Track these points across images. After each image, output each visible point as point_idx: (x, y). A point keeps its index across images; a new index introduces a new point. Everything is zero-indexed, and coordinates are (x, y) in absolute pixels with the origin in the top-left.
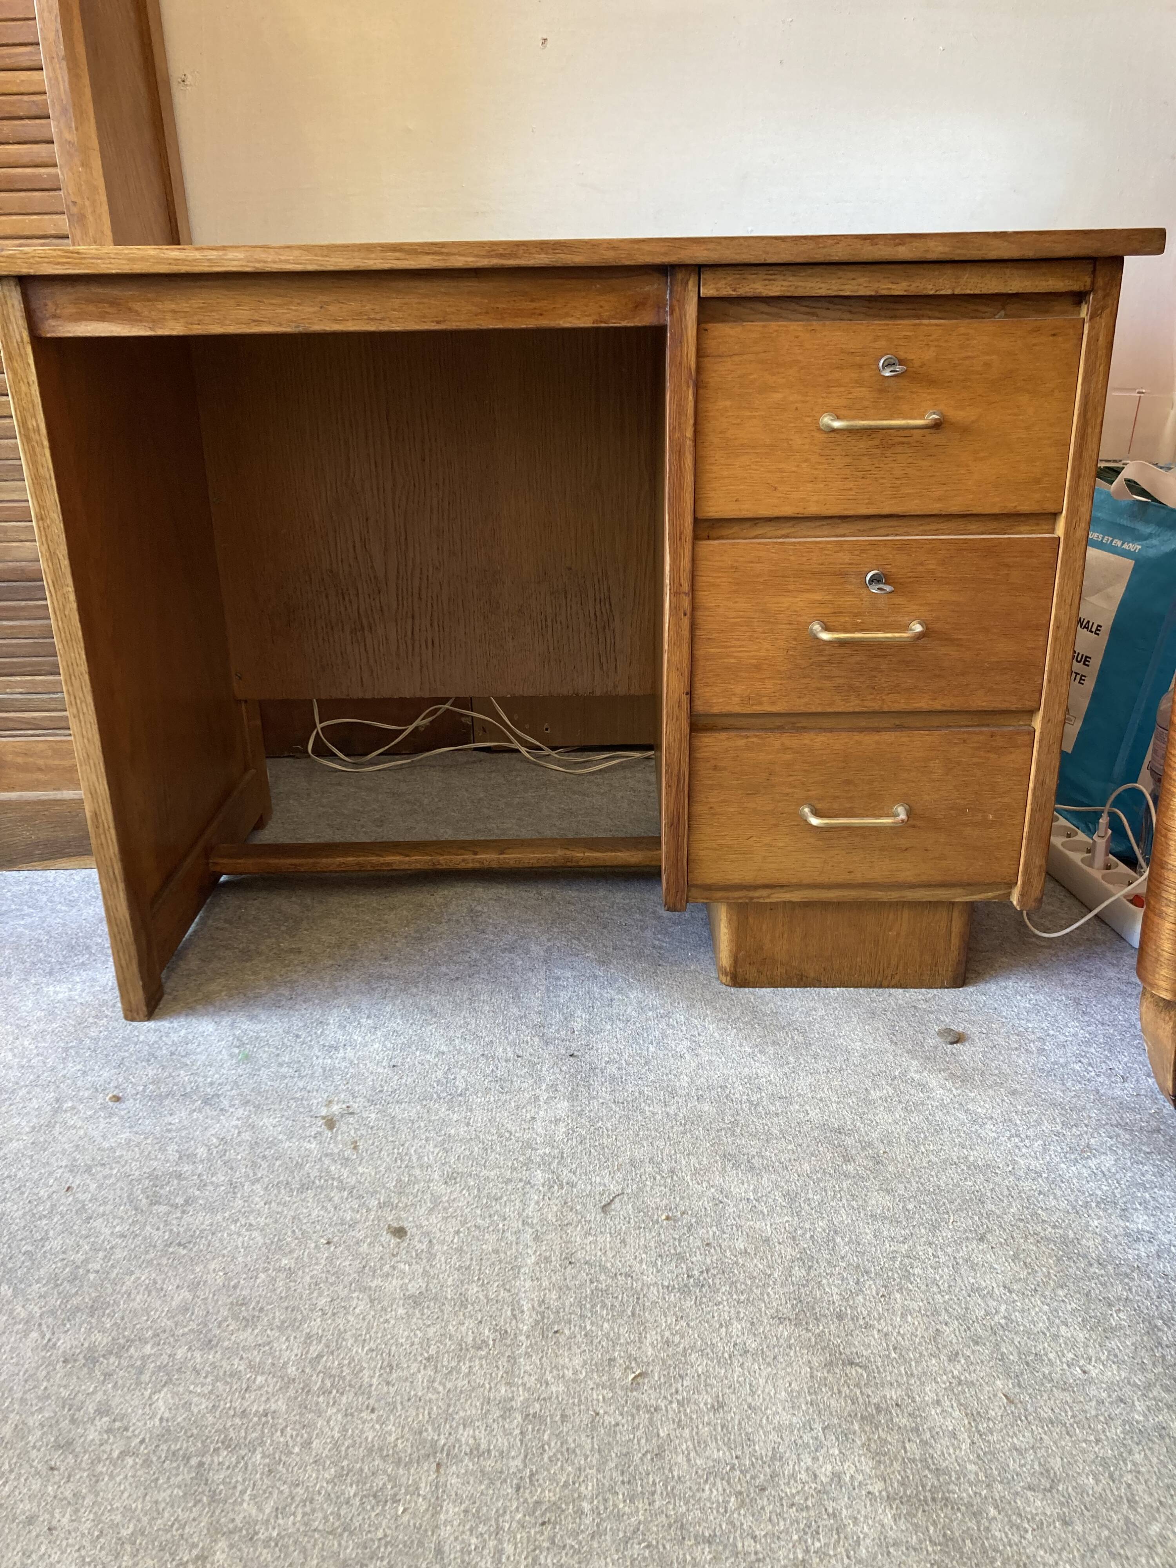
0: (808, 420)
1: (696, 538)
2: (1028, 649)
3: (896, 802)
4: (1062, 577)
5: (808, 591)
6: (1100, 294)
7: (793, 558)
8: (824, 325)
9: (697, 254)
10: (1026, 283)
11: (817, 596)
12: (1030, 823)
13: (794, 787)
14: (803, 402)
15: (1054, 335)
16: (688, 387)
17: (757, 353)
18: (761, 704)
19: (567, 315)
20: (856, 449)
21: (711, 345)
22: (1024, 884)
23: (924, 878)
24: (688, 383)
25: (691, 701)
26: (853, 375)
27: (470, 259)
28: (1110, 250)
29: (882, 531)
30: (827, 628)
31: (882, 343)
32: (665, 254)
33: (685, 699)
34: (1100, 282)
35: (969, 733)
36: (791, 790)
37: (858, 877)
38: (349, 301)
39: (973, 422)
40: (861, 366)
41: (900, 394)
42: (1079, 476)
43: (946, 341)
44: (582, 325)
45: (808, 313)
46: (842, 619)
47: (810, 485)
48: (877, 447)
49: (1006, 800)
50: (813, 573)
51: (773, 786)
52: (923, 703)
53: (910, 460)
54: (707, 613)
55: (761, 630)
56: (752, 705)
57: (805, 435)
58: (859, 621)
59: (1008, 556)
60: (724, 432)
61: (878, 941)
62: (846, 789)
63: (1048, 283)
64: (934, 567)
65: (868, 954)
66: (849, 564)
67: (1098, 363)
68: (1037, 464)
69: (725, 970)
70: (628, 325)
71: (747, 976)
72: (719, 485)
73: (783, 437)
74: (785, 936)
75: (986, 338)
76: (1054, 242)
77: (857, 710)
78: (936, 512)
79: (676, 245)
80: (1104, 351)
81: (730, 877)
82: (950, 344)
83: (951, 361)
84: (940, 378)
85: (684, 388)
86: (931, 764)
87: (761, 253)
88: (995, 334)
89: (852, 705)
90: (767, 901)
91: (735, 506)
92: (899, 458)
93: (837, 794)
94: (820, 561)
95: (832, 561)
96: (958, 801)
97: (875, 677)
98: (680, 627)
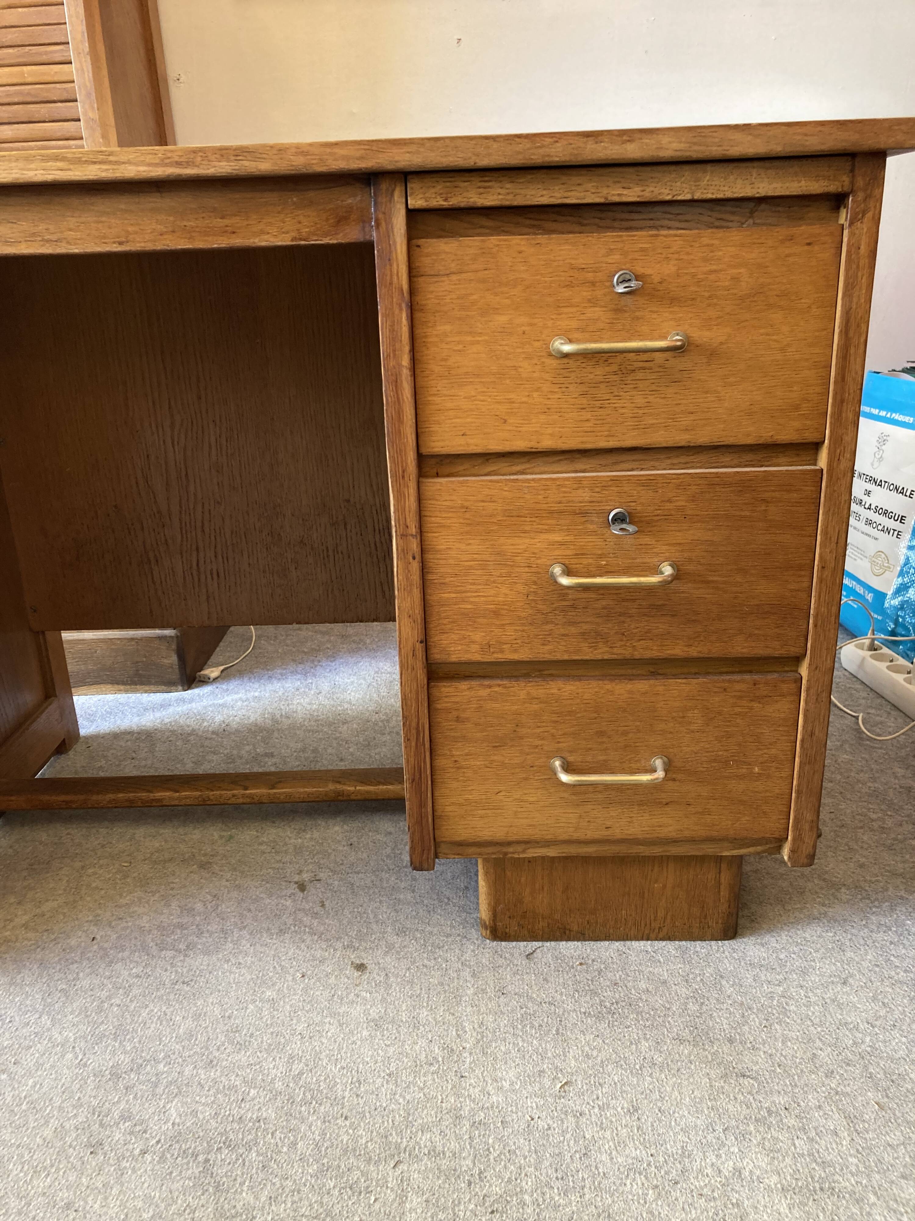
0: (537, 344)
1: (421, 474)
2: (791, 591)
3: (654, 754)
4: (826, 513)
5: (548, 531)
6: (861, 196)
7: (528, 496)
8: (550, 239)
9: (397, 158)
10: (775, 185)
11: (557, 537)
12: (799, 777)
13: (543, 739)
14: (531, 325)
15: (809, 244)
16: (401, 310)
17: (477, 271)
18: (502, 651)
19: (262, 232)
20: (591, 376)
21: (425, 262)
22: (794, 840)
23: (687, 834)
24: (400, 306)
25: (427, 650)
26: (585, 294)
27: (141, 169)
28: (871, 142)
29: (627, 466)
30: (568, 572)
31: (616, 257)
32: (361, 158)
33: (419, 647)
34: (860, 182)
35: (729, 681)
36: (540, 742)
37: (617, 833)
38: (19, 220)
39: (721, 343)
40: (593, 284)
41: (637, 314)
42: (842, 401)
43: (688, 254)
44: (280, 243)
46: (585, 562)
47: (543, 417)
48: (615, 373)
49: (773, 751)
50: (551, 512)
51: (521, 738)
52: (678, 650)
53: (654, 387)
54: (439, 556)
55: (498, 574)
56: (493, 653)
57: (535, 361)
58: (604, 563)
59: (765, 491)
60: (446, 360)
61: (644, 893)
62: (599, 740)
63: (800, 184)
64: (683, 503)
65: (633, 907)
66: (591, 502)
67: (860, 274)
68: (795, 388)
69: (485, 923)
70: (331, 242)
71: (507, 930)
72: (443, 418)
73: (509, 363)
74: (545, 889)
75: (733, 249)
76: (806, 135)
77: (606, 657)
78: (682, 444)
79: (374, 148)
80: (867, 261)
81: (480, 834)
82: (692, 257)
83: (694, 275)
84: (683, 295)
85: (397, 311)
86: (690, 714)
87: (470, 155)
88: (742, 245)
89: (601, 653)
90: (521, 856)
91: (462, 441)
92: (641, 385)
93: (589, 746)
94: (558, 499)
95: (571, 499)
96: (721, 753)
97: (624, 622)
98: (409, 571)
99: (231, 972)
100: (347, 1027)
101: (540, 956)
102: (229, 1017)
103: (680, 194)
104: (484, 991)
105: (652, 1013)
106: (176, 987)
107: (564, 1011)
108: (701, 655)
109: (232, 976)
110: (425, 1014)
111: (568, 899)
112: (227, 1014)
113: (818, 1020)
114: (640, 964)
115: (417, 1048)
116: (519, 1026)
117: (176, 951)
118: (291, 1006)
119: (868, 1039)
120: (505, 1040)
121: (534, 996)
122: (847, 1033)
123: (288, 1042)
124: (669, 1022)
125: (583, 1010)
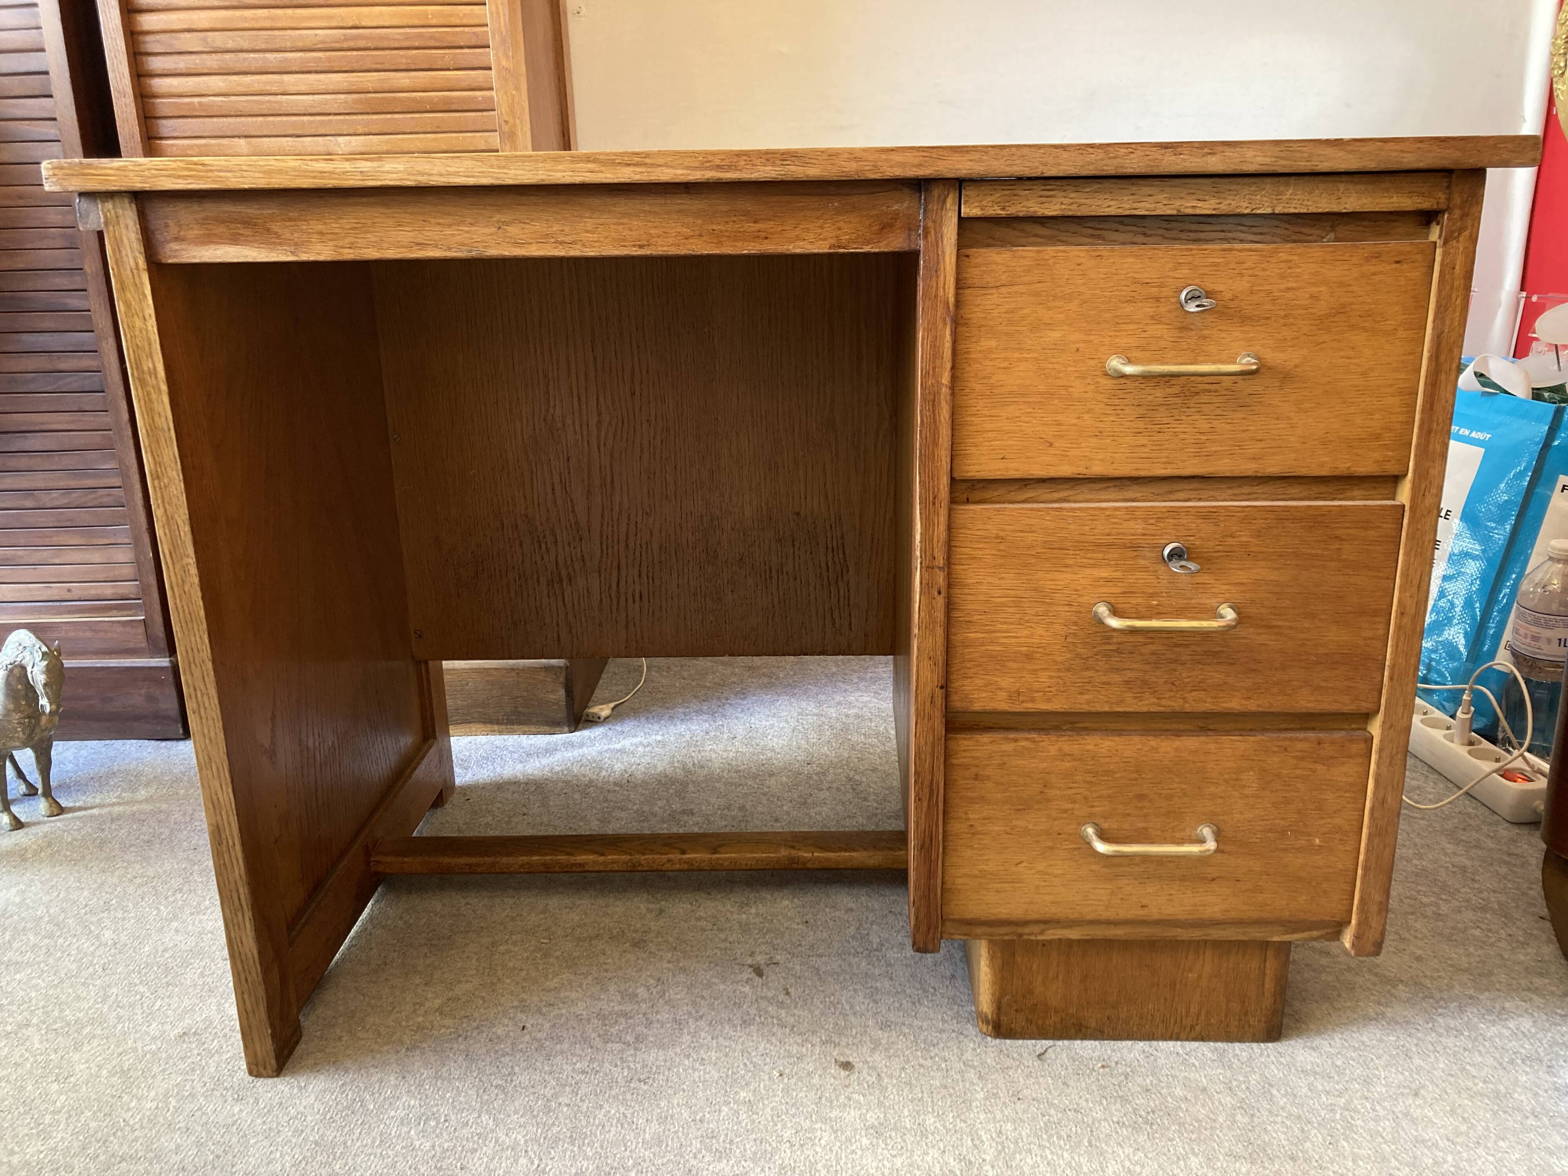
0: (1092, 363)
1: (953, 501)
2: (1364, 639)
3: (1201, 822)
4: (1409, 553)
5: (1092, 566)
6: (1457, 213)
7: (1072, 527)
8: (1113, 250)
9: (958, 166)
10: (1364, 201)
11: (1104, 573)
12: (1367, 850)
13: (1074, 802)
14: (1085, 341)
15: (1397, 262)
16: (945, 324)
17: (1030, 283)
18: (1033, 700)
19: (798, 238)
20: (1151, 398)
21: (973, 274)
22: (1359, 924)
23: (1234, 914)
24: (944, 320)
25: (947, 696)
26: (1147, 310)
27: (680, 172)
28: (1472, 161)
29: (1182, 495)
30: (1115, 612)
31: (1185, 271)
32: (920, 165)
33: (939, 693)
34: (1457, 199)
35: (1291, 739)
36: (1071, 806)
37: (1154, 913)
38: (532, 220)
39: (1296, 366)
40: (1157, 299)
41: (1205, 332)
42: (1429, 432)
43: (1264, 270)
44: (816, 251)
45: (1092, 236)
46: (1134, 601)
47: (1094, 440)
48: (1177, 395)
49: (1338, 821)
50: (1099, 545)
51: (1048, 800)
52: (1235, 704)
53: (1219, 412)
54: (966, 591)
55: (1033, 612)
56: (1023, 702)
57: (1089, 381)
58: (1155, 603)
59: (1339, 528)
60: (990, 378)
61: (1175, 984)
62: (1139, 805)
63: (1391, 201)
64: (1248, 539)
65: (1162, 1000)
66: (1143, 535)
67: (1454, 296)
68: (1376, 416)
69: (986, 1017)
70: (873, 250)
71: (1013, 1026)
72: (981, 439)
73: (1059, 382)
74: (1060, 977)
75: (1314, 265)
76: (1402, 151)
77: (1152, 710)
78: (1250, 473)
79: (933, 156)
80: (1462, 281)
81: (995, 911)
82: (1267, 273)
83: (1269, 293)
84: (1256, 313)
85: (940, 326)
86: (1244, 776)
87: (1037, 164)
88: (1324, 261)
89: (1146, 704)
90: (1040, 938)
91: (1001, 465)
92: (1206, 408)
93: (1128, 812)
94: (1107, 531)
95: (1122, 531)
96: (1277, 822)
97: (1175, 670)
98: (933, 607)
99: (694, 1070)
100: (842, 1134)
101: (1053, 1057)
102: (701, 1121)
103: (1259, 208)
104: (996, 1095)
105: (1196, 1125)
106: (632, 1085)
107: (1094, 1120)
108: (1261, 709)
109: (697, 1073)
110: (932, 1120)
111: (1086, 990)
112: (698, 1118)
113: (1390, 1136)
114: (1172, 1068)
115: (929, 1158)
116: (1045, 1137)
117: (624, 1043)
118: (772, 1109)
119: (1450, 1158)
120: (1030, 1151)
121: (1056, 1102)
122: (1426, 1151)
123: (776, 1150)
124: (1218, 1136)
125: (1115, 1119)
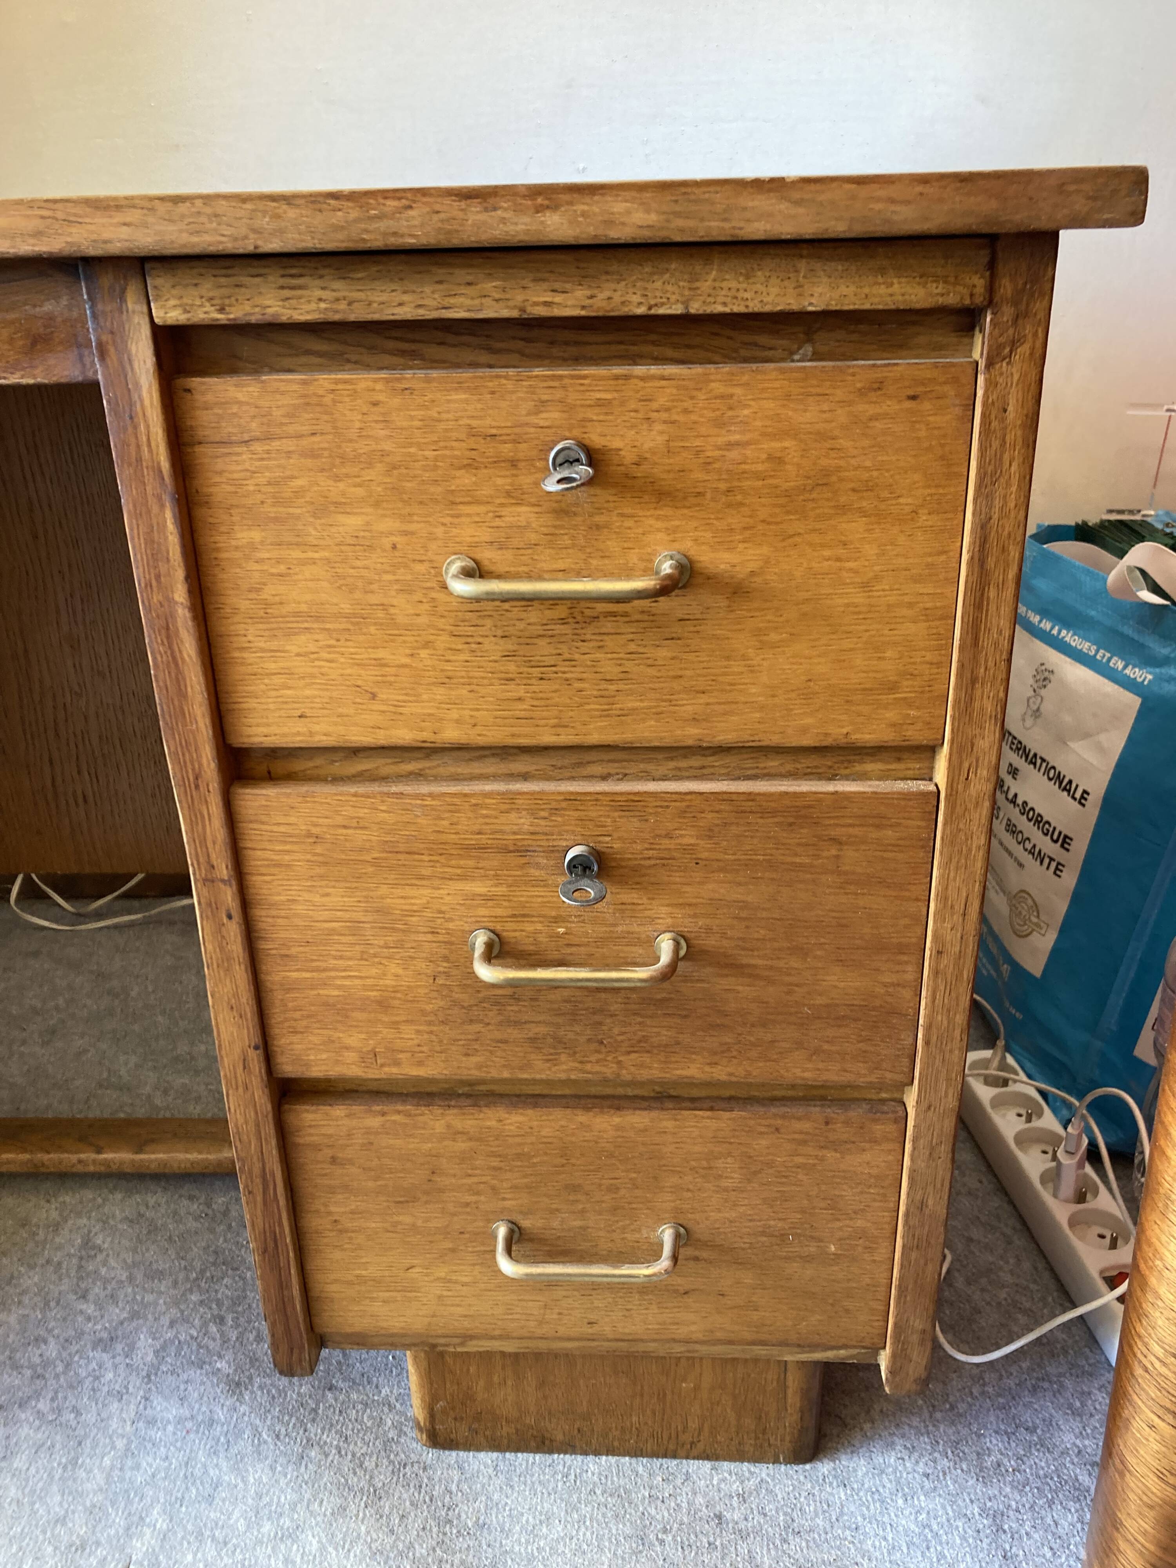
0: (420, 568)
1: (229, 780)
2: (885, 985)
4: (945, 865)
5: (463, 878)
6: (1007, 313)
7: (423, 821)
8: (428, 380)
9: (106, 235)
10: (844, 290)
11: (479, 888)
12: (902, 1266)
13: (478, 1193)
14: (406, 533)
15: (913, 398)
16: (162, 506)
17: (300, 436)
18: (397, 1063)
20: (521, 625)
21: (201, 420)
22: (896, 1346)
24: (160, 499)
25: (268, 1059)
26: (499, 481)
29: (597, 769)
31: (553, 416)
32: (38, 234)
33: (256, 1054)
34: (1006, 287)
35: (783, 1117)
36: (474, 1198)
37: (606, 1332)
39: (753, 573)
40: (513, 463)
41: (597, 519)
42: (974, 681)
43: (686, 411)
45: (402, 353)
46: (530, 928)
47: (441, 690)
48: (563, 621)
49: (859, 1223)
50: (468, 848)
51: (441, 1191)
52: (695, 1071)
53: (632, 647)
54: (275, 913)
55: (382, 943)
56: (382, 1065)
57: (418, 596)
58: (561, 930)
59: (837, 825)
60: (258, 590)
61: (665, 1395)
62: (571, 1198)
63: (890, 291)
64: (692, 841)
65: (649, 1412)
66: (532, 833)
67: (1006, 456)
68: (888, 654)
69: (419, 1423)
70: (24, 381)
71: (453, 1436)
72: (263, 687)
73: (374, 599)
74: (509, 1383)
75: (770, 404)
77: (573, 1077)
78: (688, 744)
79: (60, 215)
80: (1019, 433)
81: (384, 1324)
82: (694, 417)
83: (698, 453)
84: (679, 486)
85: (155, 509)
86: (720, 1163)
87: (244, 231)
88: (788, 397)
89: (566, 1070)
90: (459, 1349)
91: (300, 727)
92: (609, 641)
93: (554, 1206)
94: (476, 828)
95: (498, 827)
96: (772, 1223)
97: (600, 1024)
98: (223, 937)
103: (663, 304)
108: (734, 1079)
111: (545, 1397)
